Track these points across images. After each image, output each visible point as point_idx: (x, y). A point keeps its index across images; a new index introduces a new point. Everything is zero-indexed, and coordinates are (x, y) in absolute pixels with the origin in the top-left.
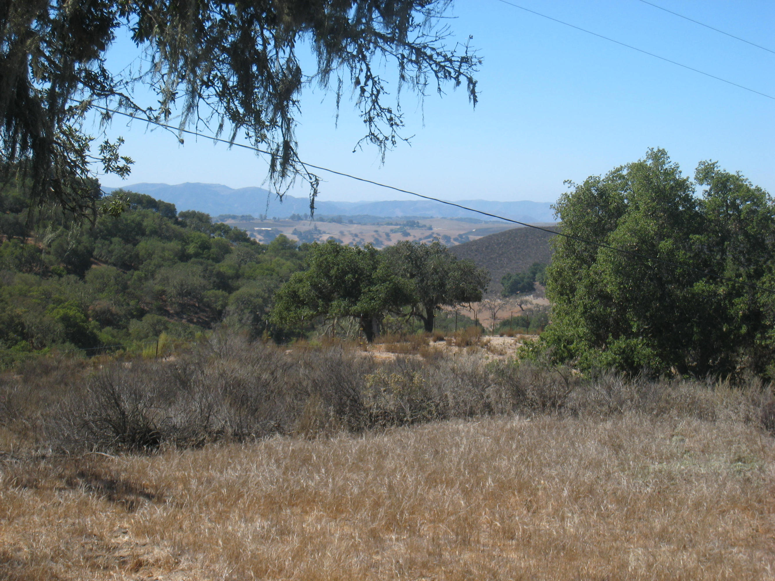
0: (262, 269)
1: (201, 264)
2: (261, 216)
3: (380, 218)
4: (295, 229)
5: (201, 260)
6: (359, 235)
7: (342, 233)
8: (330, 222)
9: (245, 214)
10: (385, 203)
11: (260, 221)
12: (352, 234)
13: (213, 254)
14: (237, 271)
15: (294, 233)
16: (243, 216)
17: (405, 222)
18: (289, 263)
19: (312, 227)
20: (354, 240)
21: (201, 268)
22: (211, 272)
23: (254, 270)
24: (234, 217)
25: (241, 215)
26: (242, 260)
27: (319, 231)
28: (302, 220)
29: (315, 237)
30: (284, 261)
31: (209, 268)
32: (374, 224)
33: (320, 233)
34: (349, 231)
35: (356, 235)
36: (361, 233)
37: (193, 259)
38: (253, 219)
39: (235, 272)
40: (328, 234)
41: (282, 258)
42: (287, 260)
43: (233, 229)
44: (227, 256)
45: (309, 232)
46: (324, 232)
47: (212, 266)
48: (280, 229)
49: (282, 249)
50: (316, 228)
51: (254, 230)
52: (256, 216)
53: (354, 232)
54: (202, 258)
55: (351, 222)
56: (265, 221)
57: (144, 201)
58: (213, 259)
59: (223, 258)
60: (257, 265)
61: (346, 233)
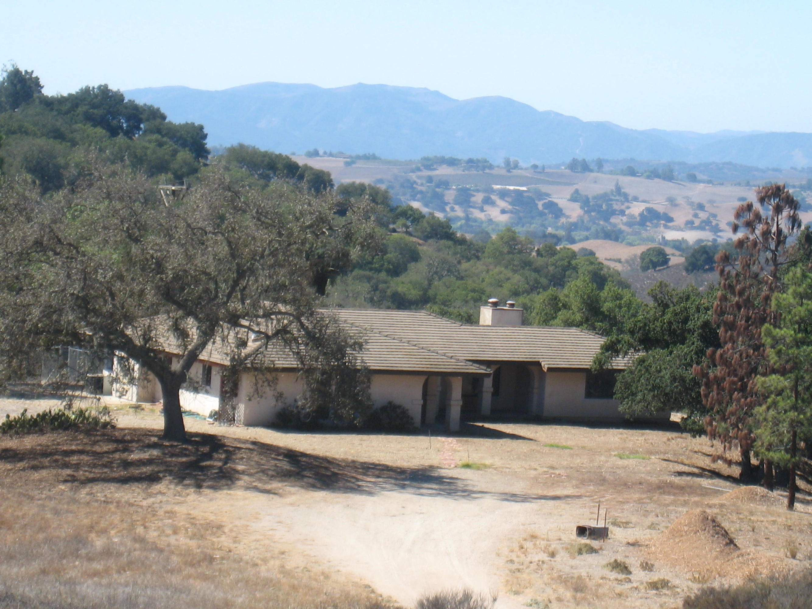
0: (465, 289)
1: (369, 279)
2: (507, 163)
3: (757, 170)
4: (577, 191)
5: (368, 273)
6: (707, 206)
7: (672, 201)
8: (648, 177)
9: (475, 157)
10: (773, 136)
11: (504, 172)
12: (691, 204)
13: (389, 262)
14: (426, 291)
15: (574, 198)
16: (470, 161)
17: (804, 182)
18: (517, 278)
19: (611, 187)
20: (696, 216)
21: (367, 286)
22: (384, 291)
23: (453, 291)
24: (452, 162)
25: (465, 157)
26: (436, 273)
27: (626, 196)
28: (591, 171)
29: (615, 207)
30: (510, 274)
31: (381, 286)
32: (739, 184)
33: (627, 200)
34: (687, 198)
35: (701, 207)
36: (711, 202)
37: (356, 272)
38: (491, 167)
39: (421, 293)
40: (644, 201)
41: (506, 267)
42: (515, 271)
43: (427, 216)
44: (412, 266)
45: (605, 197)
46: (636, 199)
47: (385, 282)
48: (544, 188)
49: (509, 253)
50: (618, 189)
51: (492, 191)
52: (498, 160)
53: (696, 200)
54: (371, 269)
55: (693, 178)
56: (515, 172)
57: (280, 166)
58: (388, 271)
59: (406, 270)
60: (459, 282)
61: (680, 201)
